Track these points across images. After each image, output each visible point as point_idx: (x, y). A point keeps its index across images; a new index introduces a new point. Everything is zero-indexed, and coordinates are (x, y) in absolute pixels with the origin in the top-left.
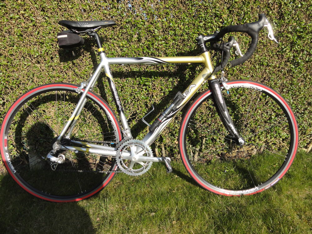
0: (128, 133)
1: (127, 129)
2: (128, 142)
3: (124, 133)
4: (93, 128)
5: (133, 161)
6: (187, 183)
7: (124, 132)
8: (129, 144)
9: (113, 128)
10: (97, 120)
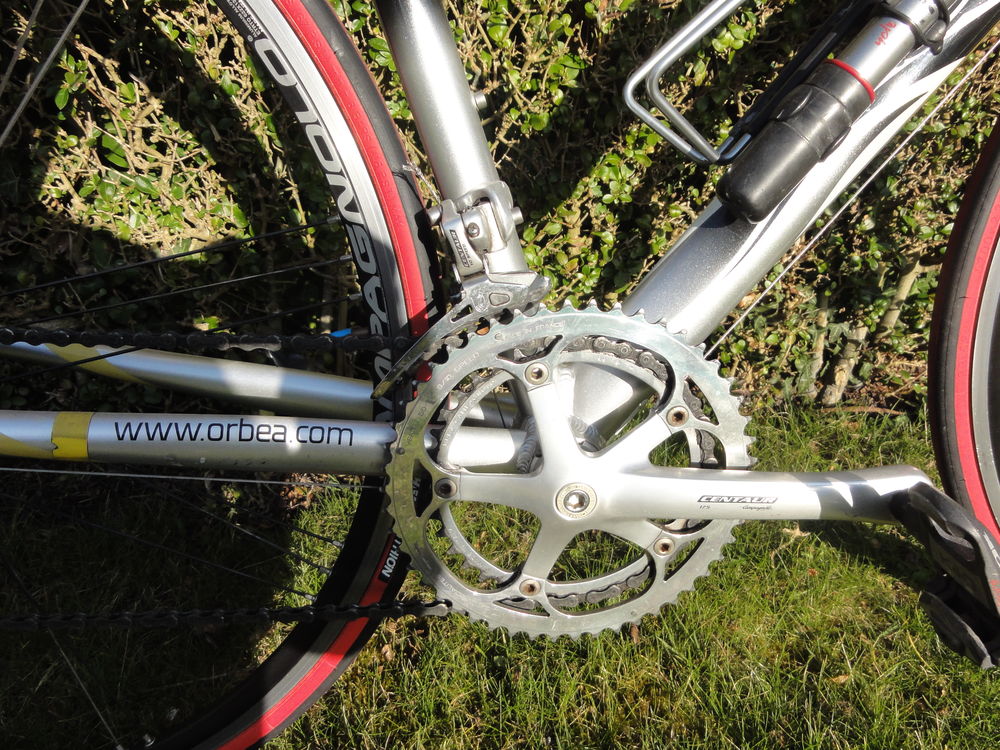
0: (497, 242)
1: (484, 198)
2: (501, 335)
3: (463, 239)
4: (190, 214)
5: (564, 526)
6: (880, 579)
7: (455, 231)
8: (506, 354)
9: (332, 180)
10: (205, 152)
